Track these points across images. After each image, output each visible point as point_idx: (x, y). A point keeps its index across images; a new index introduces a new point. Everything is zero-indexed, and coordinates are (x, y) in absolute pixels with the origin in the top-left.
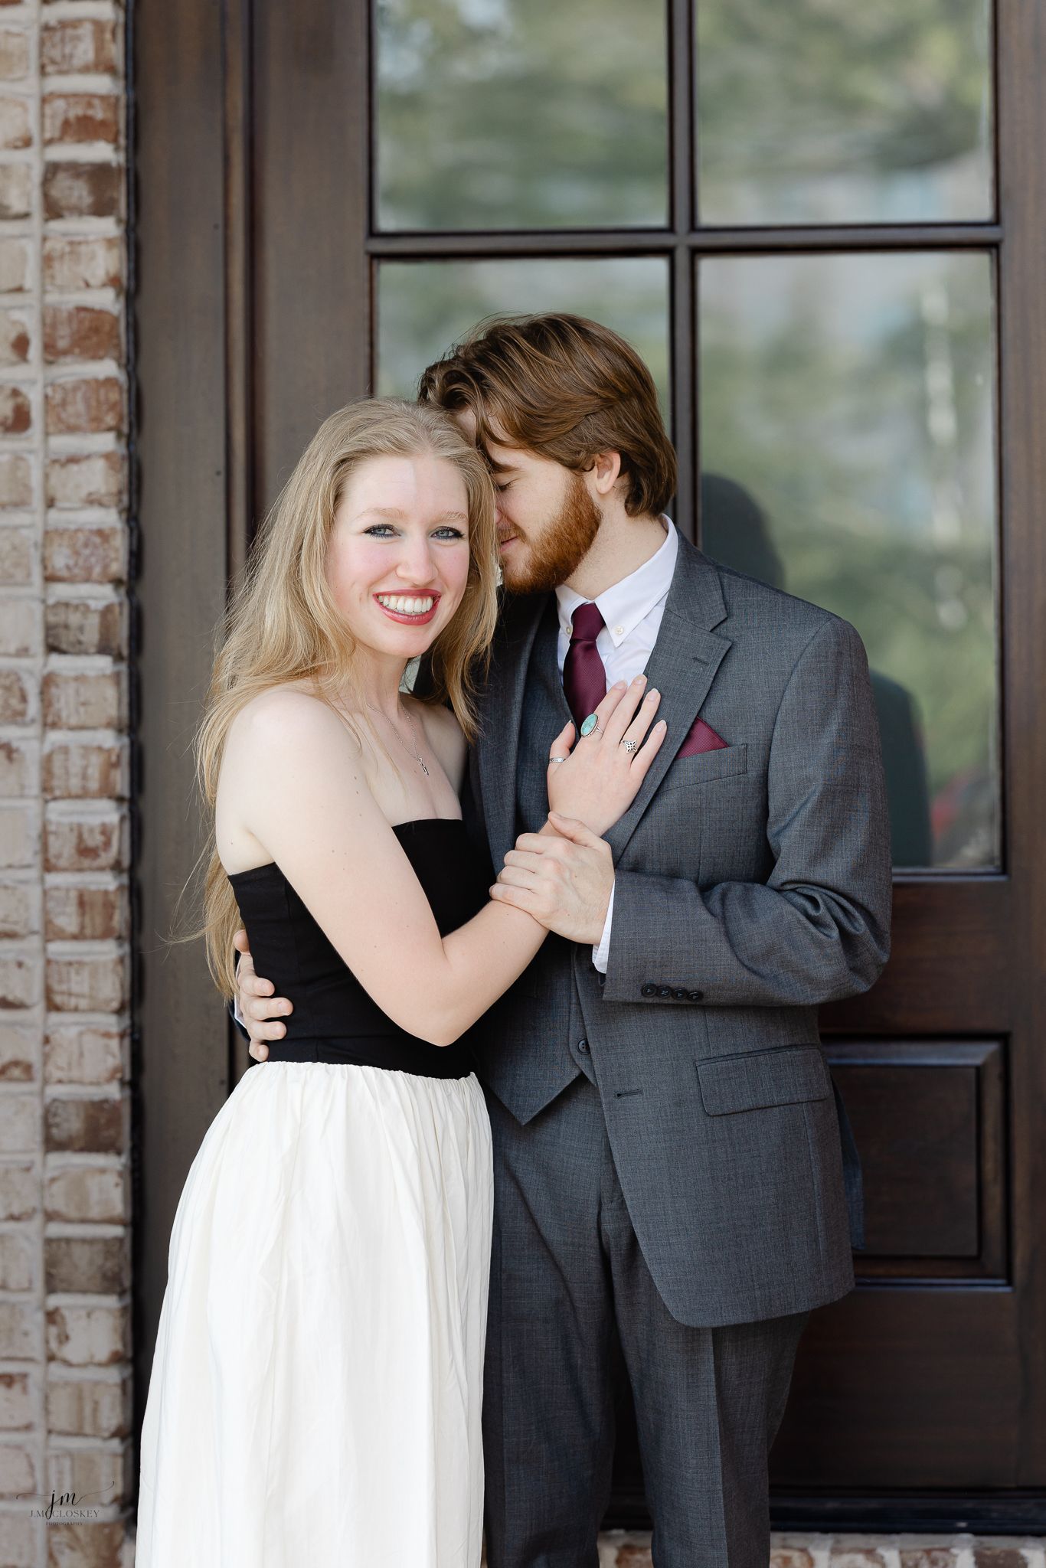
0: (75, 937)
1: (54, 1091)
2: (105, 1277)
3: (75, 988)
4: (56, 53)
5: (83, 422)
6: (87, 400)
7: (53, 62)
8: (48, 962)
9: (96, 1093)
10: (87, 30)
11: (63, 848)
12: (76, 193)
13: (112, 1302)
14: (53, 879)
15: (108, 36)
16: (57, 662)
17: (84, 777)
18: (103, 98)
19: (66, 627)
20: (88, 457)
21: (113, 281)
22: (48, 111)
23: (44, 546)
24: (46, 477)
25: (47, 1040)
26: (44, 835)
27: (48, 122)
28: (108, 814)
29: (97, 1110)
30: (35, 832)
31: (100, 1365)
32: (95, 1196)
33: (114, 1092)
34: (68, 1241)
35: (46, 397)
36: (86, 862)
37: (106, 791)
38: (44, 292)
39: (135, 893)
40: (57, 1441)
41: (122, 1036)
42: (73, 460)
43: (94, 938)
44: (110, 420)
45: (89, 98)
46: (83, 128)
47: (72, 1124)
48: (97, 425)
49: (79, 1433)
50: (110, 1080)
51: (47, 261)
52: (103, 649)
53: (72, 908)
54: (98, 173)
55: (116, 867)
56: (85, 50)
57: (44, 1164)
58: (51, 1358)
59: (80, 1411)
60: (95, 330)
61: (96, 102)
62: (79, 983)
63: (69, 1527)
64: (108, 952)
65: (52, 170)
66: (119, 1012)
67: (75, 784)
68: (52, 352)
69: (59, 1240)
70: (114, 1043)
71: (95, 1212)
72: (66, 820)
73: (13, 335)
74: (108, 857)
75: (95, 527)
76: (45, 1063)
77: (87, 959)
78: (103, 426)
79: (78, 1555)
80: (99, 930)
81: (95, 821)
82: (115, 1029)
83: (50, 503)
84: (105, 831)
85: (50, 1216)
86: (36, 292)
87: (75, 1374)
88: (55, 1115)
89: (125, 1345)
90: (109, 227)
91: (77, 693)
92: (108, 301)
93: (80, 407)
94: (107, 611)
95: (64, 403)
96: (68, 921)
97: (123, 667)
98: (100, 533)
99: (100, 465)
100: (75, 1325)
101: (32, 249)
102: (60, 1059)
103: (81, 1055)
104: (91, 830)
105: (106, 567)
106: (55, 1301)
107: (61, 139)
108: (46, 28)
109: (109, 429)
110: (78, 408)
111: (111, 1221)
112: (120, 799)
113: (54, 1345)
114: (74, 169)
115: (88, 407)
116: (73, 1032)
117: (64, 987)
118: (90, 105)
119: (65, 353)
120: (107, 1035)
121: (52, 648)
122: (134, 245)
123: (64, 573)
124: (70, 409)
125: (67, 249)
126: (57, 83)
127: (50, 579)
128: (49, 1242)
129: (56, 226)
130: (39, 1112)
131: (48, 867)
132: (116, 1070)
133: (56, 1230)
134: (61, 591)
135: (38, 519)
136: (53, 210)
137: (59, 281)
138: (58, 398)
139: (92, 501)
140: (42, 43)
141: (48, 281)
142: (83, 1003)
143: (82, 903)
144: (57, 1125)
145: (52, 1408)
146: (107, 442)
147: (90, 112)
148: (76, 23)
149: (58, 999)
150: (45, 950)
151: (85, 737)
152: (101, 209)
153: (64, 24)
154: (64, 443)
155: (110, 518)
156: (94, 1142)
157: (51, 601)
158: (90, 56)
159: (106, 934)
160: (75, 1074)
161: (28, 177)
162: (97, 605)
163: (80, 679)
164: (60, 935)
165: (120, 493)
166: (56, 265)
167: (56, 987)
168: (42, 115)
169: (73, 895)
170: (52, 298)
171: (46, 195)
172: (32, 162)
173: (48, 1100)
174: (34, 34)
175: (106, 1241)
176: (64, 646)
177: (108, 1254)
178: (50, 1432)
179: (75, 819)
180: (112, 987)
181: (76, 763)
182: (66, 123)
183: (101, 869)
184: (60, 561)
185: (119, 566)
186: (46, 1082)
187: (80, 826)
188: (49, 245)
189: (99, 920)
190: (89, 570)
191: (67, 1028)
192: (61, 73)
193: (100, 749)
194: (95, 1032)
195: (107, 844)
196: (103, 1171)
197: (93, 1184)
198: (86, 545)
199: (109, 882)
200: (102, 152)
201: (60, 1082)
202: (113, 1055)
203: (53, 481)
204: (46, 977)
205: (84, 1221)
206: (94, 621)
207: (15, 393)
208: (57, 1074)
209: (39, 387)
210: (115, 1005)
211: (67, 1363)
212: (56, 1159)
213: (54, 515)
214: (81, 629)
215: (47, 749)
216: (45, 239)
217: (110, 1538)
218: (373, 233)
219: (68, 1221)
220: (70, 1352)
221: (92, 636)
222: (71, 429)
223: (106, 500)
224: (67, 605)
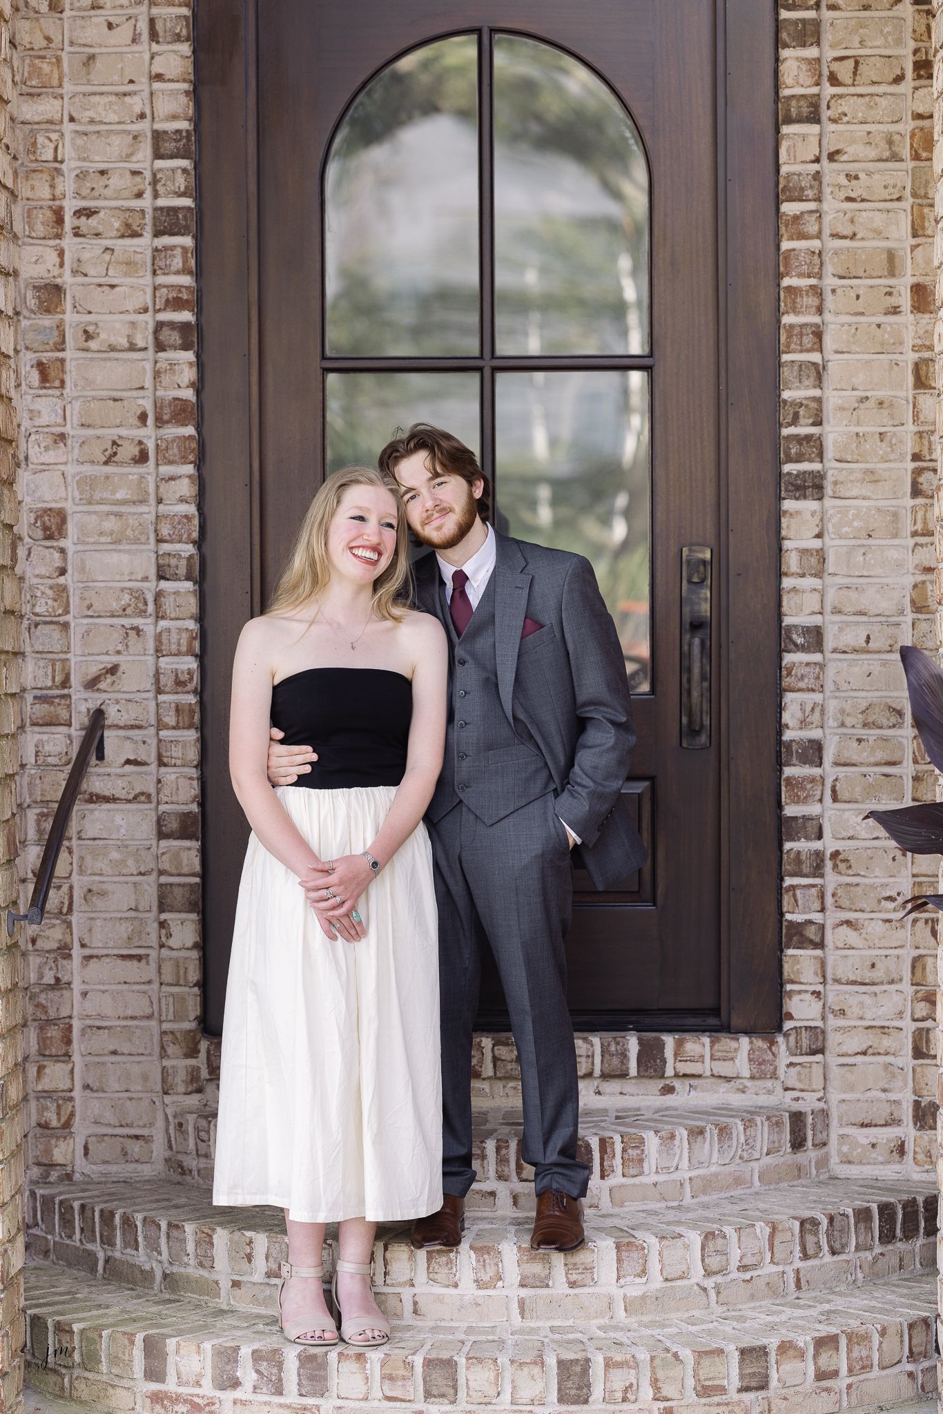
0: (174, 728)
1: (162, 808)
2: (190, 903)
3: (174, 755)
4: (162, 264)
5: (177, 458)
6: (179, 448)
7: (161, 269)
8: (160, 741)
9: (185, 808)
10: (178, 251)
11: (167, 681)
12: (173, 338)
13: (194, 916)
14: (161, 698)
15: (190, 255)
16: (164, 584)
17: (179, 644)
18: (186, 287)
19: (169, 566)
20: (180, 477)
21: (192, 385)
22: (158, 294)
23: (156, 524)
24: (157, 487)
25: (159, 781)
26: (157, 674)
27: (157, 300)
28: (191, 664)
29: (185, 817)
30: (152, 673)
31: (188, 949)
32: (185, 862)
33: (195, 808)
34: (171, 885)
35: (158, 445)
36: (180, 689)
37: (190, 652)
38: (155, 390)
39: (202, 703)
40: (164, 988)
41: (198, 779)
42: (172, 478)
43: (184, 728)
44: (191, 457)
45: (179, 288)
46: (176, 304)
47: (174, 825)
48: (184, 460)
49: (177, 985)
50: (192, 802)
51: (157, 374)
52: (188, 578)
53: (173, 713)
54: (184, 327)
55: (195, 692)
56: (177, 263)
57: (158, 847)
58: (162, 946)
59: (178, 973)
60: (184, 411)
61: (183, 290)
62: (176, 752)
63: (172, 1033)
64: (192, 735)
65: (160, 326)
66: (196, 767)
67: (174, 648)
68: (160, 422)
69: (166, 885)
70: (195, 783)
71: (185, 870)
72: (169, 667)
73: (139, 413)
74: (191, 687)
75: (184, 514)
76: (158, 794)
77: (180, 739)
78: (188, 461)
79: (177, 1047)
80: (187, 724)
81: (185, 667)
82: (195, 776)
83: (160, 501)
84: (190, 672)
85: (161, 873)
86: (151, 389)
87: (174, 954)
88: (164, 820)
89: (199, 939)
90: (190, 356)
91: (175, 600)
92: (189, 394)
93: (176, 451)
94: (191, 557)
95: (167, 449)
96: (170, 719)
97: (197, 587)
98: (186, 517)
99: (186, 481)
100: (175, 929)
101: (148, 366)
102: (166, 791)
103: (178, 789)
104: (183, 672)
105: (189, 535)
106: (163, 916)
107: (165, 309)
108: (156, 250)
109: (190, 463)
110: (174, 451)
111: (193, 875)
112: (196, 656)
113: (164, 939)
114: (172, 325)
115: (180, 451)
116: (173, 777)
117: (169, 754)
118: (180, 291)
119: (167, 422)
120: (191, 778)
121: (161, 577)
122: (200, 365)
123: (168, 538)
124: (170, 452)
125: (168, 367)
126: (161, 279)
127: (159, 541)
128: (161, 886)
129: (161, 354)
130: (155, 819)
131: (159, 691)
132: (196, 797)
133: (164, 879)
134: (165, 547)
135: (153, 509)
136: (160, 347)
137: (163, 384)
138: (164, 446)
139: (182, 500)
140: (154, 258)
141: (158, 384)
142: (179, 762)
143: (177, 710)
144: (165, 825)
145: (162, 971)
146: (189, 469)
147: (180, 295)
148: (173, 248)
149: (165, 760)
150: (158, 734)
151: (179, 623)
152: (185, 347)
153: (166, 248)
154: (166, 470)
155: (192, 509)
156: (184, 834)
157: (161, 553)
158: (181, 265)
159: (189, 727)
160: (174, 799)
161: (146, 329)
162: (187, 554)
163: (176, 593)
164: (167, 727)
165: (196, 496)
166: (163, 376)
167: (164, 754)
168: (155, 297)
169: (173, 705)
170: (160, 393)
171: (156, 339)
172: (148, 320)
173: (160, 813)
174: (149, 253)
175: (190, 885)
176: (168, 576)
177: (192, 892)
178: (161, 984)
179: (174, 666)
180: (193, 754)
181: (174, 637)
182: (167, 301)
183: (188, 692)
184: (165, 531)
185: (195, 535)
186: (158, 803)
187: (176, 670)
188: (158, 365)
189: (186, 719)
190: (181, 536)
191: (169, 775)
192: (164, 274)
193: (187, 629)
194: (185, 777)
195: (191, 679)
196: (189, 849)
197: (184, 855)
198: (179, 524)
199: (192, 699)
200: (187, 316)
201: (167, 803)
202: (194, 789)
203: (161, 490)
204: (159, 748)
205: (179, 875)
206: (184, 562)
207: (140, 443)
208: (165, 799)
209: (153, 438)
210: (195, 763)
211: (172, 949)
212: (164, 843)
213: (161, 507)
214: (177, 567)
215: (159, 630)
216: (156, 362)
217: (194, 1037)
218: (324, 357)
219: (172, 875)
220: (172, 942)
221: (182, 571)
222: (171, 462)
223: (189, 500)
224: (169, 554)
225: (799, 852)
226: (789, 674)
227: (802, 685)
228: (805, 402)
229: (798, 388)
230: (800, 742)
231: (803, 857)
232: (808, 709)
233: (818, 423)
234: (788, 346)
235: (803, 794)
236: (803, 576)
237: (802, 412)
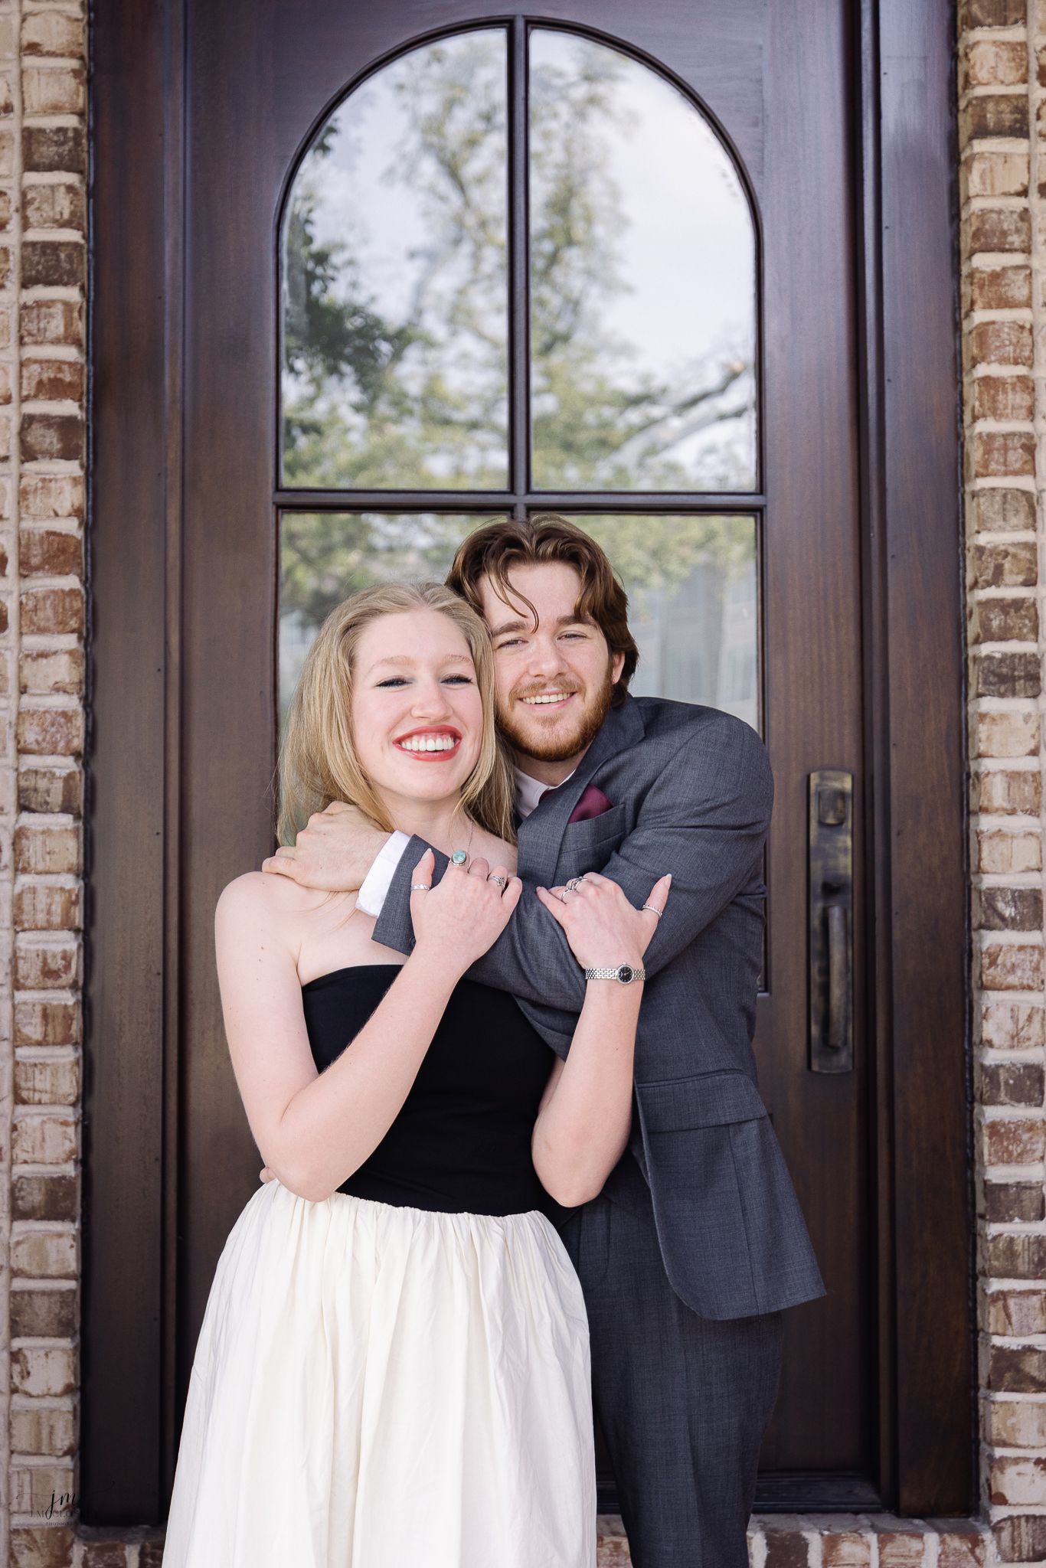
0: (39, 1044)
1: (19, 1170)
2: (60, 1322)
3: (39, 1085)
4: (33, 327)
5: (51, 624)
6: (54, 608)
7: (30, 334)
8: (16, 1064)
9: (55, 1171)
10: (58, 309)
11: (30, 970)
12: (48, 440)
13: (66, 1343)
14: (21, 996)
15: (76, 315)
16: (27, 819)
17: (49, 912)
18: (70, 364)
19: (36, 790)
20: (55, 653)
21: (77, 512)
22: (25, 373)
23: (17, 725)
24: (20, 668)
25: (14, 1128)
26: (14, 960)
27: (25, 382)
28: (67, 943)
29: (55, 1186)
30: (6, 957)
31: (56, 1395)
32: (53, 1257)
33: (70, 1170)
34: (30, 1293)
35: (21, 603)
36: (50, 983)
37: (67, 924)
38: (20, 519)
39: (86, 1005)
40: (17, 1460)
41: (76, 1124)
42: (43, 655)
43: (54, 1044)
44: (74, 623)
45: (59, 364)
46: (54, 388)
47: (35, 1197)
48: (62, 628)
49: (38, 1453)
50: (66, 1161)
51: (23, 494)
52: (66, 809)
53: (37, 1020)
54: (66, 424)
55: (74, 986)
56: (56, 326)
57: (11, 1230)
58: (14, 1391)
59: (39, 1434)
60: (63, 551)
61: (66, 367)
62: (42, 1081)
63: (28, 1532)
64: (68, 1055)
65: (28, 421)
66: (74, 1105)
67: (41, 918)
68: (26, 569)
69: (22, 1293)
70: (71, 1130)
71: (53, 1269)
72: (33, 947)
74: (67, 979)
75: (60, 710)
76: (12, 1148)
77: (49, 1061)
78: (68, 628)
79: (35, 1554)
80: (59, 1037)
81: (58, 948)
82: (71, 1119)
83: (23, 690)
84: (65, 956)
85: (15, 1273)
86: (14, 519)
87: (34, 1404)
88: (21, 1189)
89: (75, 1379)
90: (74, 468)
91: (44, 843)
92: (71, 527)
93: (49, 612)
94: (70, 777)
95: (36, 609)
96: (33, 1029)
97: (81, 824)
98: (64, 714)
99: (65, 659)
100: (35, 1363)
101: (10, 486)
102: (25, 1143)
103: (43, 1139)
104: (54, 956)
105: (68, 742)
106: (17, 1343)
107: (36, 396)
108: (25, 307)
109: (73, 631)
110: (47, 614)
111: (66, 1277)
112: (77, 931)
113: (17, 1380)
114: (46, 420)
115: (56, 612)
116: (37, 1121)
117: (30, 1084)
118: (60, 370)
119: (37, 568)
120: (65, 1124)
121: (23, 807)
122: (93, 481)
123: (35, 747)
124: (41, 614)
125: (40, 485)
126: (31, 352)
127: (22, 751)
128: (13, 1294)
129: (28, 466)
130: (6, 1187)
131: (17, 986)
132: (72, 1152)
133: (19, 1284)
134: (31, 761)
135: (12, 703)
136: (28, 454)
137: (32, 510)
138: (31, 604)
139: (58, 689)
140: (21, 319)
141: (23, 510)
142: (45, 1098)
143: (45, 1015)
144: (23, 1198)
145: (14, 1432)
146: (70, 641)
147: (60, 376)
148: (49, 304)
149: (24, 1094)
150: (14, 1053)
151: (51, 880)
152: (67, 454)
153: (39, 304)
154: (34, 642)
155: (72, 703)
156: (52, 1211)
157: (23, 769)
158: (61, 330)
159: (64, 1041)
160: (38, 1156)
161: (7, 427)
162: (64, 773)
163: (47, 832)
164: (28, 1042)
165: (80, 682)
166: (31, 497)
167: (23, 1084)
168: (21, 377)
169: (38, 1008)
170: (26, 524)
171: (22, 441)
172: (11, 414)
173: (15, 1178)
174: (14, 313)
175: (61, 1293)
176: (33, 806)
177: (63, 1304)
178: (12, 1452)
179: (41, 947)
180: (69, 1085)
181: (42, 901)
182: (40, 383)
183: (62, 988)
184: (31, 737)
185: (78, 743)
186: (13, 1162)
187: (45, 952)
188: (24, 481)
189: (59, 1029)
190: (55, 744)
191: (31, 1118)
192: (36, 343)
193: (62, 889)
194: (55, 1121)
195: (67, 967)
196: (60, 1235)
197: (52, 1246)
198: (53, 725)
199: (68, 998)
200: (69, 408)
201: (25, 1162)
202: (67, 1140)
203: (26, 672)
204: (15, 1076)
205: (43, 1277)
206: (59, 785)
208: (23, 1156)
209: (15, 595)
210: (72, 1099)
211: (28, 1395)
212: (20, 1226)
213: (25, 698)
214: (48, 792)
215: (18, 889)
216: (21, 477)
217: (62, 1539)
218: (278, 489)
219: (31, 1277)
220: (30, 1385)
221: (56, 798)
222: (41, 630)
223: (69, 688)
224: (36, 772)
225: (1011, 1240)
226: (993, 963)
227: (1012, 980)
228: (1012, 550)
229: (1002, 529)
230: (1011, 1069)
231: (1018, 1248)
232: (1023, 1017)
233: (1030, 582)
234: (986, 466)
235: (1016, 1150)
236: (1012, 812)
237: (1007, 564)
